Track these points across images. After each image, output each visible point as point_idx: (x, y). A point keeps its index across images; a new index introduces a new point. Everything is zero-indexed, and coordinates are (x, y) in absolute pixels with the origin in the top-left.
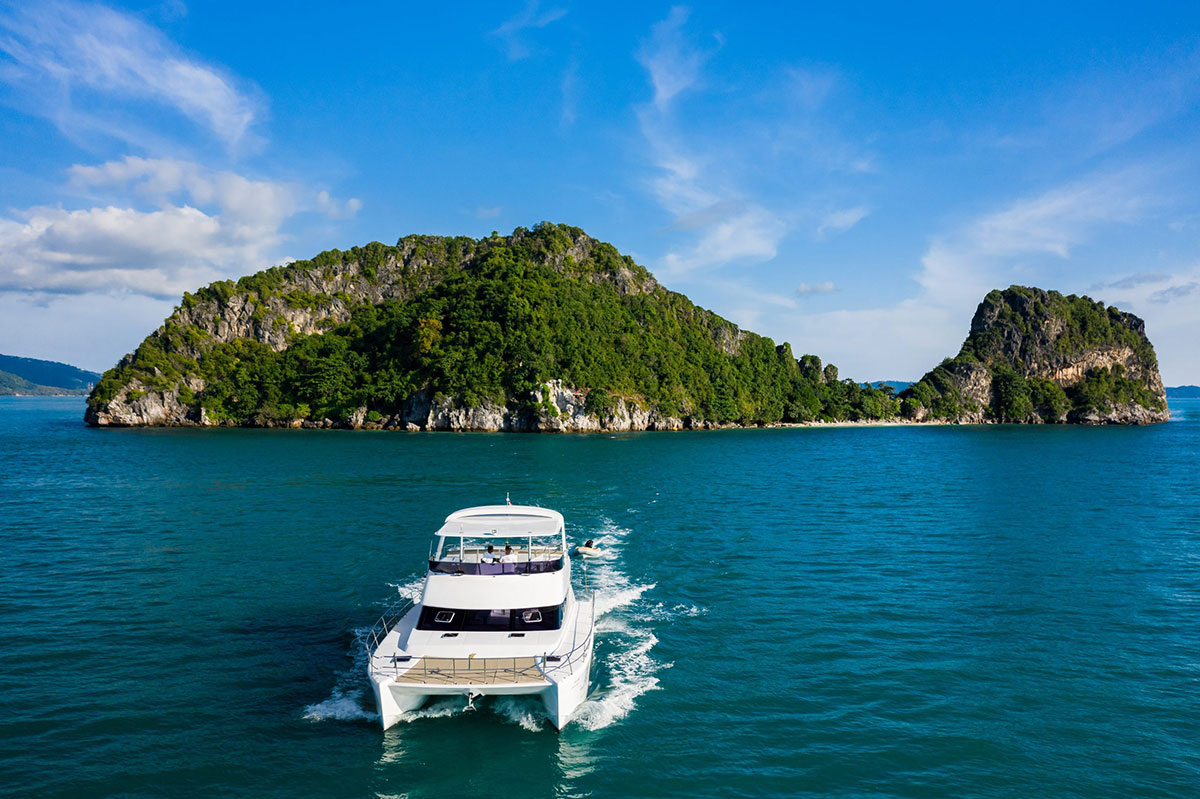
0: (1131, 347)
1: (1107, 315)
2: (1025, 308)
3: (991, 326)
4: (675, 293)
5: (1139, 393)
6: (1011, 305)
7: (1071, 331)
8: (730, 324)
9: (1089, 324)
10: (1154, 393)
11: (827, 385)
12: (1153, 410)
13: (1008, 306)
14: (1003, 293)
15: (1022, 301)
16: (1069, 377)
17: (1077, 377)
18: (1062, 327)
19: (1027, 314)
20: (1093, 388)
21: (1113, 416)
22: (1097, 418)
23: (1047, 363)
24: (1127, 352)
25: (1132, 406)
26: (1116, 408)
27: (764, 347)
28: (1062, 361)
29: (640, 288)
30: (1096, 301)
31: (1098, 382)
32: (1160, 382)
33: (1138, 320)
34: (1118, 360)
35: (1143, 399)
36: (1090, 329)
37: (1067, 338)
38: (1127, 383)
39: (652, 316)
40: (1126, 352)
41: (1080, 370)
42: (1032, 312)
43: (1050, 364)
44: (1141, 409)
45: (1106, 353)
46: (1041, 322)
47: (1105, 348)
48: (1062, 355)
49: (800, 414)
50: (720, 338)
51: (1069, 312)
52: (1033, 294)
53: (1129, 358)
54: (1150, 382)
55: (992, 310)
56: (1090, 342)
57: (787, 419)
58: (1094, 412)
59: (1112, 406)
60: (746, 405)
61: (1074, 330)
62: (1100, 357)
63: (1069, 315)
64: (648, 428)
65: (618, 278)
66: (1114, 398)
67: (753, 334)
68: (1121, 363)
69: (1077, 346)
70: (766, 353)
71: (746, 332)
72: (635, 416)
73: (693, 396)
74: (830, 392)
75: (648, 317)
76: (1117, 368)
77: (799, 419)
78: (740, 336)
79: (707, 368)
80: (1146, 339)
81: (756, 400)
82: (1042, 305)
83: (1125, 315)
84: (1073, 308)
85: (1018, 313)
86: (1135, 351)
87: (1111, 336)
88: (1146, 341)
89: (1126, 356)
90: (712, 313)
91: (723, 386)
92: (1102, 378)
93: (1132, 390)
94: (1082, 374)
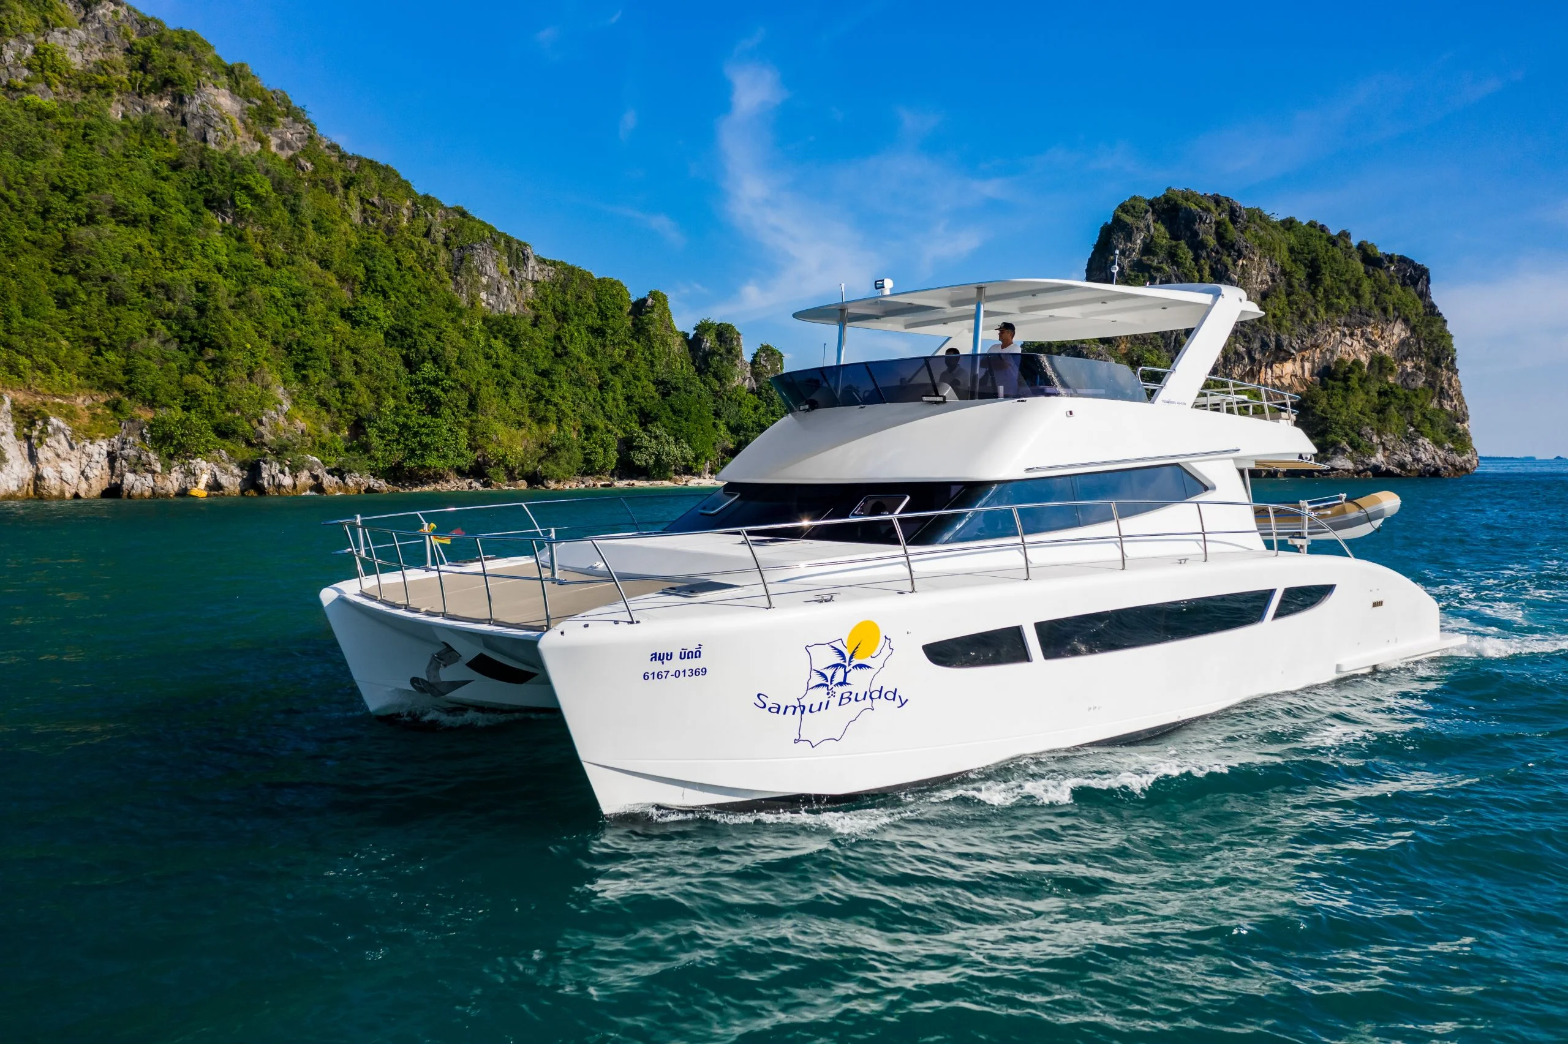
0: (1406, 321)
1: (1357, 257)
2: (1196, 234)
3: (1127, 271)
4: (359, 159)
5: (1424, 415)
6: (1169, 228)
7: (1290, 285)
8: (509, 241)
9: (1326, 271)
10: (1448, 414)
11: (752, 391)
12: (1451, 450)
13: (1162, 229)
14: (1151, 203)
15: (1191, 219)
16: (1286, 381)
17: (1303, 381)
18: (1272, 275)
19: (1202, 245)
20: (1337, 401)
21: (1379, 458)
22: (1350, 465)
23: (1242, 349)
24: (1399, 332)
25: (1412, 440)
26: (1383, 444)
27: (598, 300)
28: (1273, 345)
29: (263, 142)
30: (1334, 232)
31: (1347, 389)
32: (1459, 394)
33: (1416, 267)
34: (1381, 348)
35: (1432, 426)
36: (1327, 281)
37: (1283, 297)
38: (1400, 392)
39: (256, 198)
40: (1396, 330)
41: (1307, 365)
42: (1212, 241)
43: (1249, 352)
44: (1430, 447)
45: (1358, 332)
46: (1229, 261)
47: (1357, 320)
48: (1272, 332)
49: (658, 456)
50: (469, 271)
51: (1284, 247)
52: (1212, 207)
53: (1403, 343)
54: (1442, 394)
55: (1129, 237)
56: (1329, 307)
57: (627, 469)
58: (1344, 451)
59: (1375, 439)
60: (501, 432)
61: (1296, 283)
62: (1348, 340)
63: (1285, 254)
64: (105, 494)
65: (191, 108)
66: (1375, 425)
67: (572, 270)
68: (1387, 353)
69: (1303, 315)
70: (603, 315)
71: (554, 264)
72: (43, 453)
73: (323, 403)
74: (756, 408)
75: (244, 201)
76: (1380, 364)
77: (659, 470)
78: (532, 271)
79: (398, 335)
80: (1433, 306)
81: (542, 421)
82: (1231, 226)
83: (1391, 258)
84: (1293, 240)
85: (1183, 243)
86: (1413, 330)
87: (1368, 296)
88: (1432, 311)
89: (1395, 340)
90: (464, 214)
91: (435, 382)
92: (1354, 382)
93: (1410, 408)
94: (1312, 375)
